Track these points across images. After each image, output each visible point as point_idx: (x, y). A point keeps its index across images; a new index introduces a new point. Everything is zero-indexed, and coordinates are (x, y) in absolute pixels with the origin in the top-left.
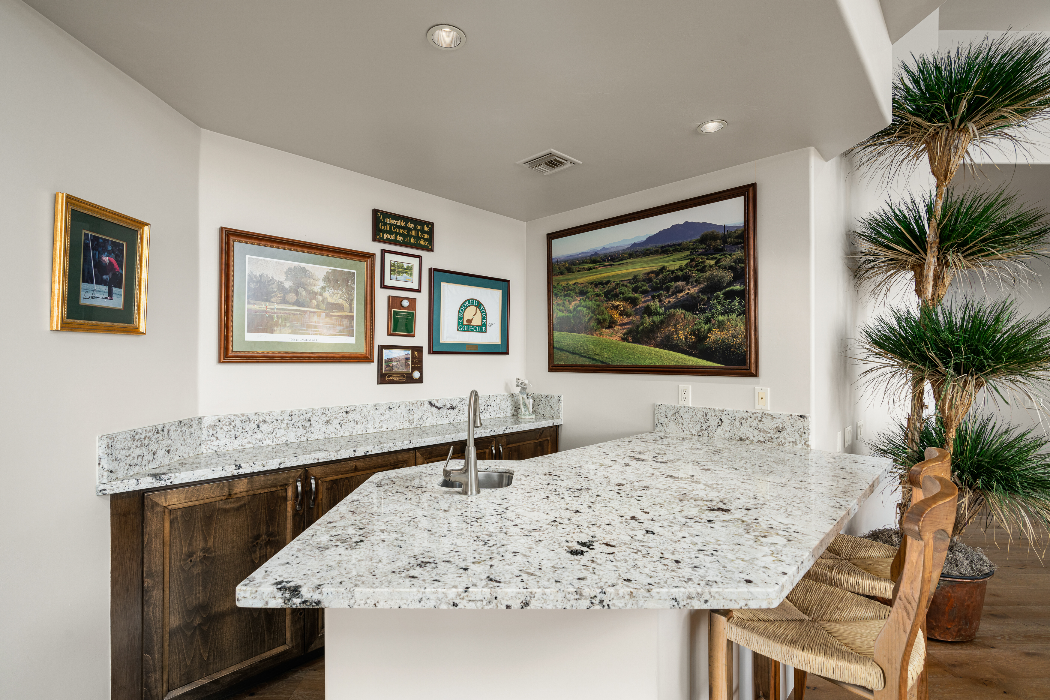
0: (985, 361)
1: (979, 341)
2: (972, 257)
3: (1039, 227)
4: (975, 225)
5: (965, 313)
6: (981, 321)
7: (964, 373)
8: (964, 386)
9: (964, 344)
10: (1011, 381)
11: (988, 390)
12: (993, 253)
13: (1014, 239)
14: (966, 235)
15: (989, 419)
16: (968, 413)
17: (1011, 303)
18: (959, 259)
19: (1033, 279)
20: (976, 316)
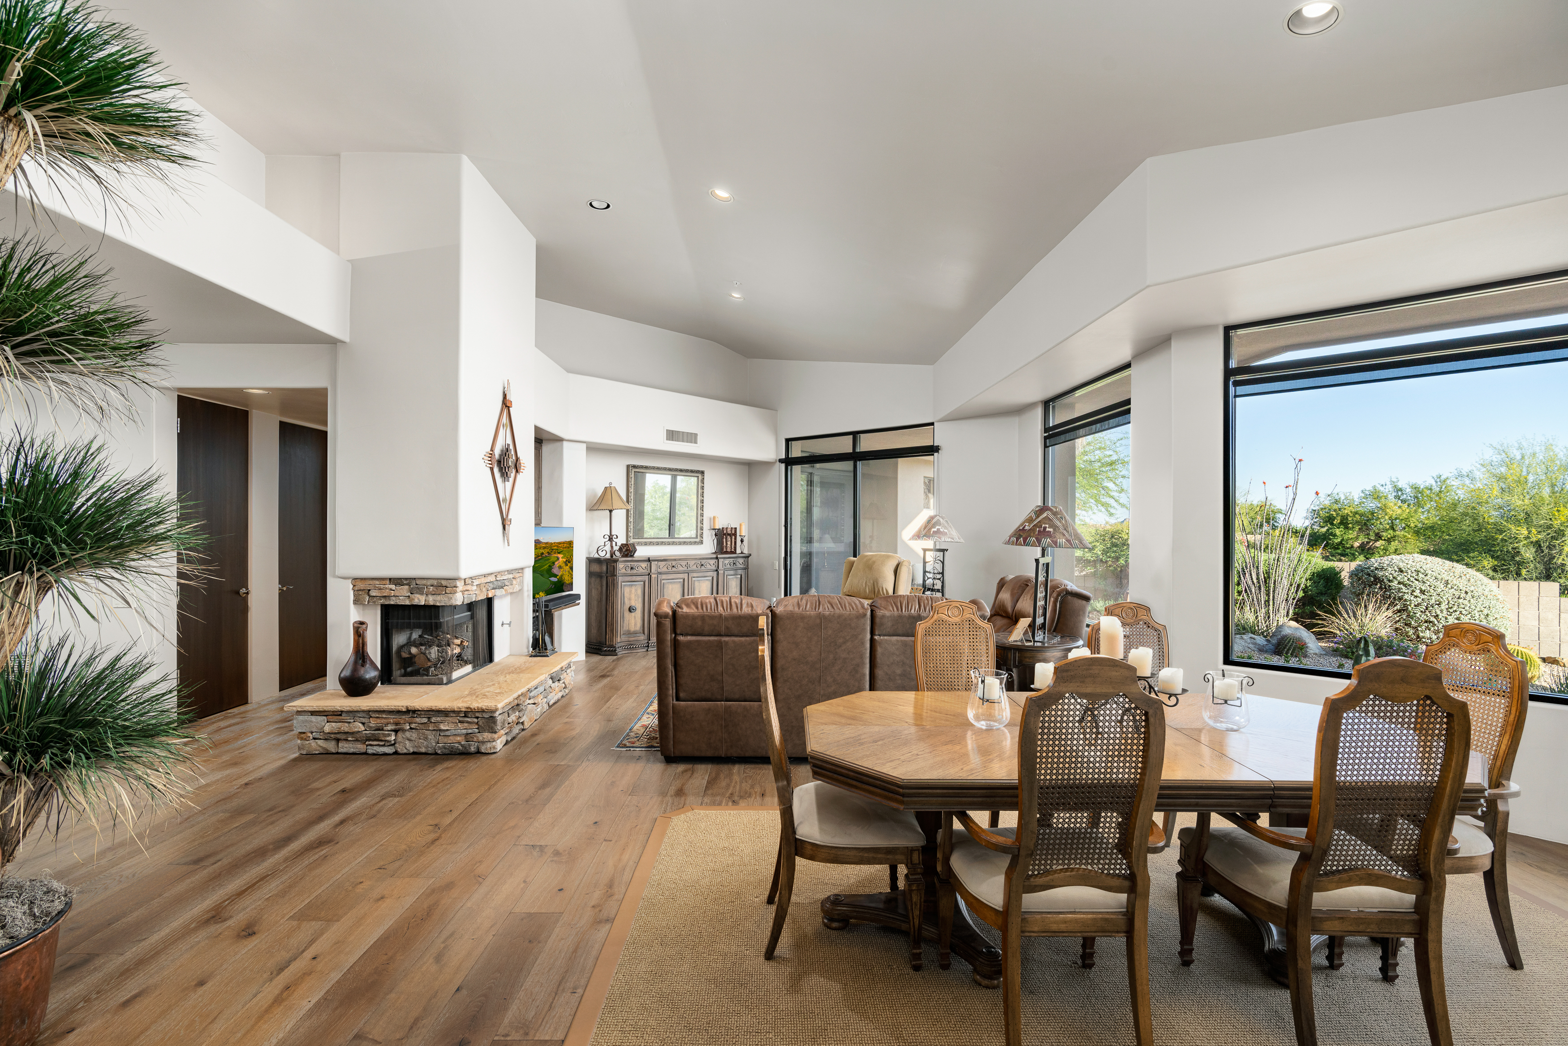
0: (55, 547)
1: (43, 509)
2: (32, 360)
3: (139, 338)
4: (37, 302)
5: (17, 459)
6: (47, 476)
7: (15, 570)
8: (17, 593)
9: (14, 516)
10: (98, 578)
11: (60, 594)
12: (69, 360)
13: (103, 345)
14: (20, 316)
15: (61, 644)
16: (24, 640)
17: (99, 449)
18: (7, 358)
19: (131, 417)
20: (38, 465)
